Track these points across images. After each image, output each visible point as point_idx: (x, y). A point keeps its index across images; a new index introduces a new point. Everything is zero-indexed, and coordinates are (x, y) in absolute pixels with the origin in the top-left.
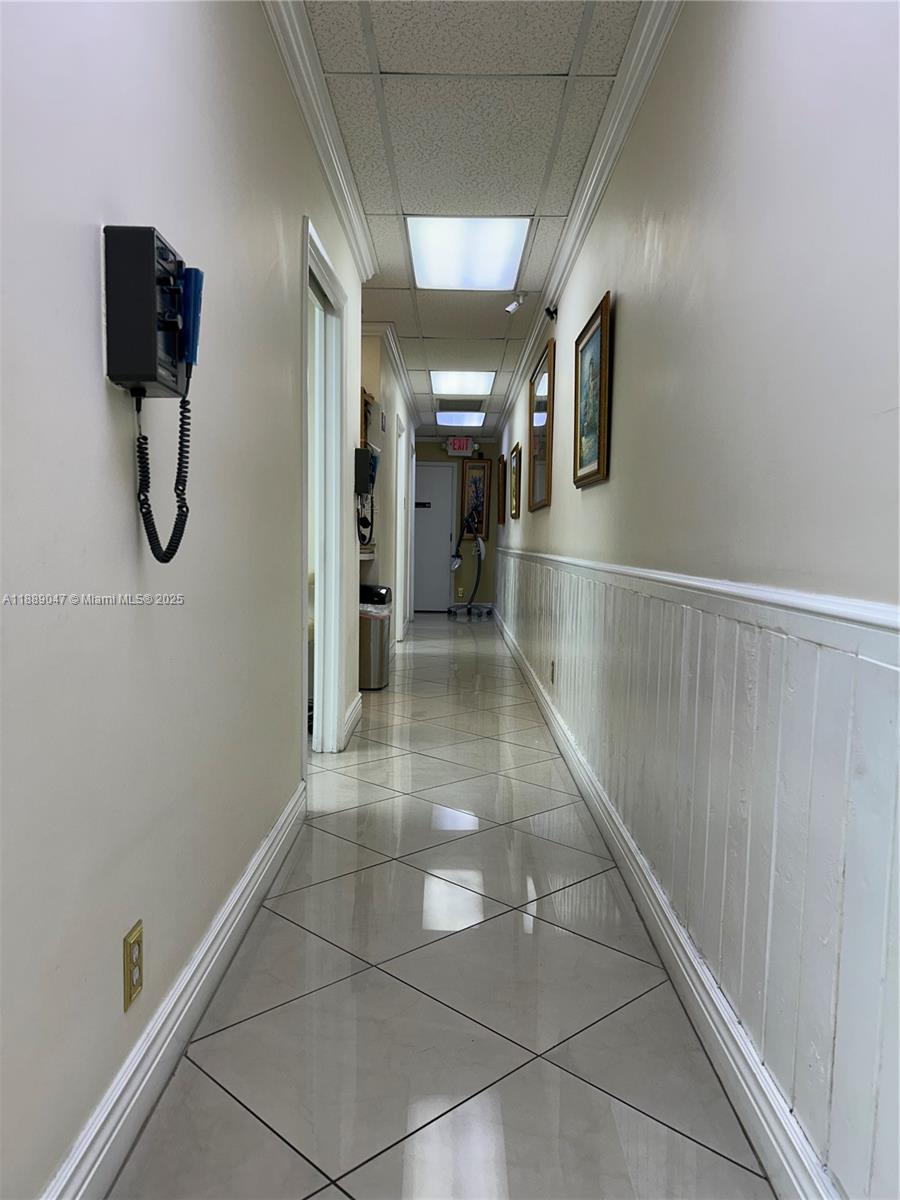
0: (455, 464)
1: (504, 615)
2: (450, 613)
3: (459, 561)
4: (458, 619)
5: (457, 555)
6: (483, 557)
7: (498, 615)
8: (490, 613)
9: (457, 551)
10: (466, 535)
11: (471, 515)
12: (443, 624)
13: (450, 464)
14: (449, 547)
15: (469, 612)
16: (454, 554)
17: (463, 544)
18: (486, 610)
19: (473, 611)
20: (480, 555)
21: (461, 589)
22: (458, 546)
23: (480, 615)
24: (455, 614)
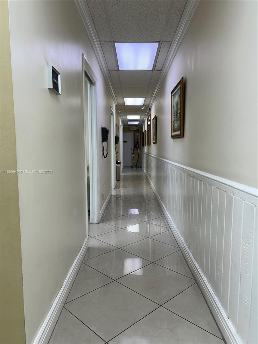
0: (132, 132)
1: (144, 167)
2: (132, 167)
3: (133, 155)
4: (134, 169)
5: (133, 154)
6: (139, 154)
7: (142, 167)
8: (141, 167)
9: (133, 153)
10: (135, 149)
11: (136, 144)
12: (130, 169)
13: (131, 132)
14: (131, 152)
15: (136, 167)
16: (132, 153)
17: (134, 151)
18: (140, 166)
19: (137, 166)
20: (138, 153)
21: (134, 161)
22: (133, 151)
23: (139, 167)
24: (133, 167)
